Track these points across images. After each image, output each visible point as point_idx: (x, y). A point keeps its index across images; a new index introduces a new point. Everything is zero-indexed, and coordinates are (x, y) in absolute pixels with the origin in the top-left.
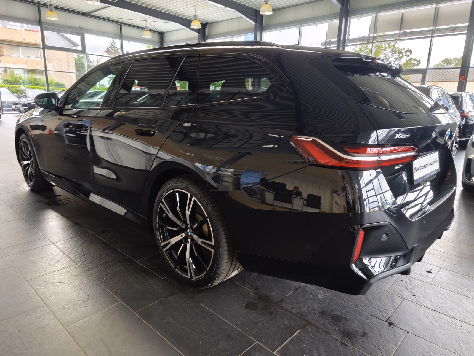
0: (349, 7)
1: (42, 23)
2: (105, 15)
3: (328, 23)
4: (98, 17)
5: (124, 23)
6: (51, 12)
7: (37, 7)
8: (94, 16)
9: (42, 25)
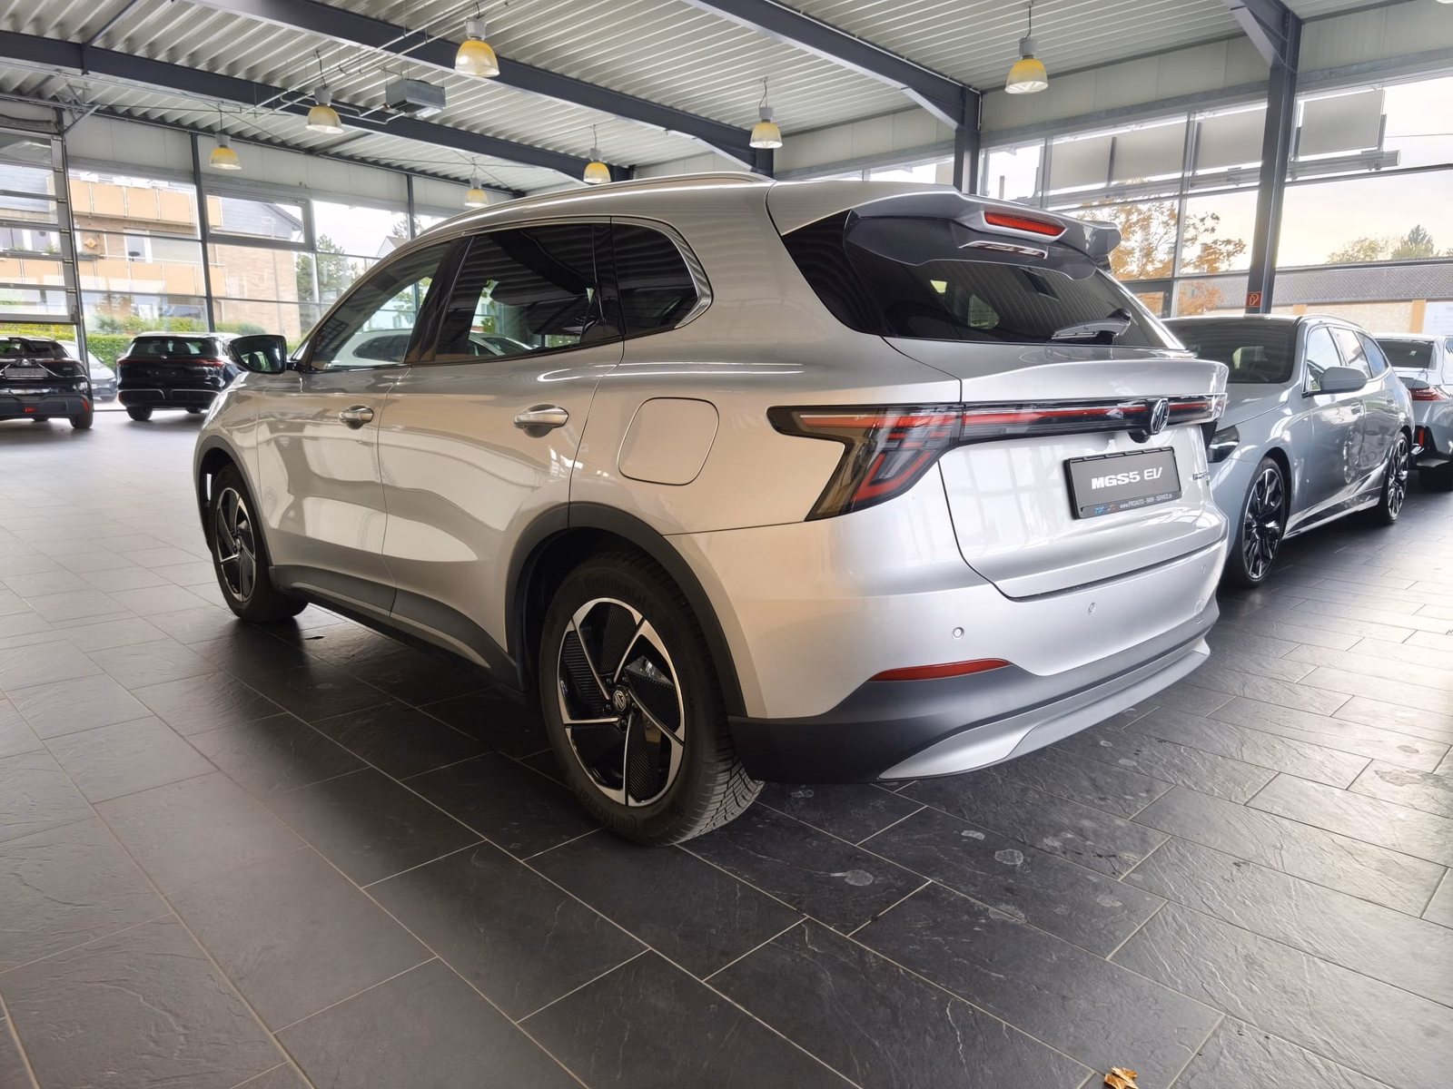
0: (979, 124)
1: (202, 175)
2: (366, 152)
3: (935, 165)
4: (351, 159)
5: (418, 170)
6: (223, 149)
7: (189, 136)
8: (338, 156)
9: (202, 181)
